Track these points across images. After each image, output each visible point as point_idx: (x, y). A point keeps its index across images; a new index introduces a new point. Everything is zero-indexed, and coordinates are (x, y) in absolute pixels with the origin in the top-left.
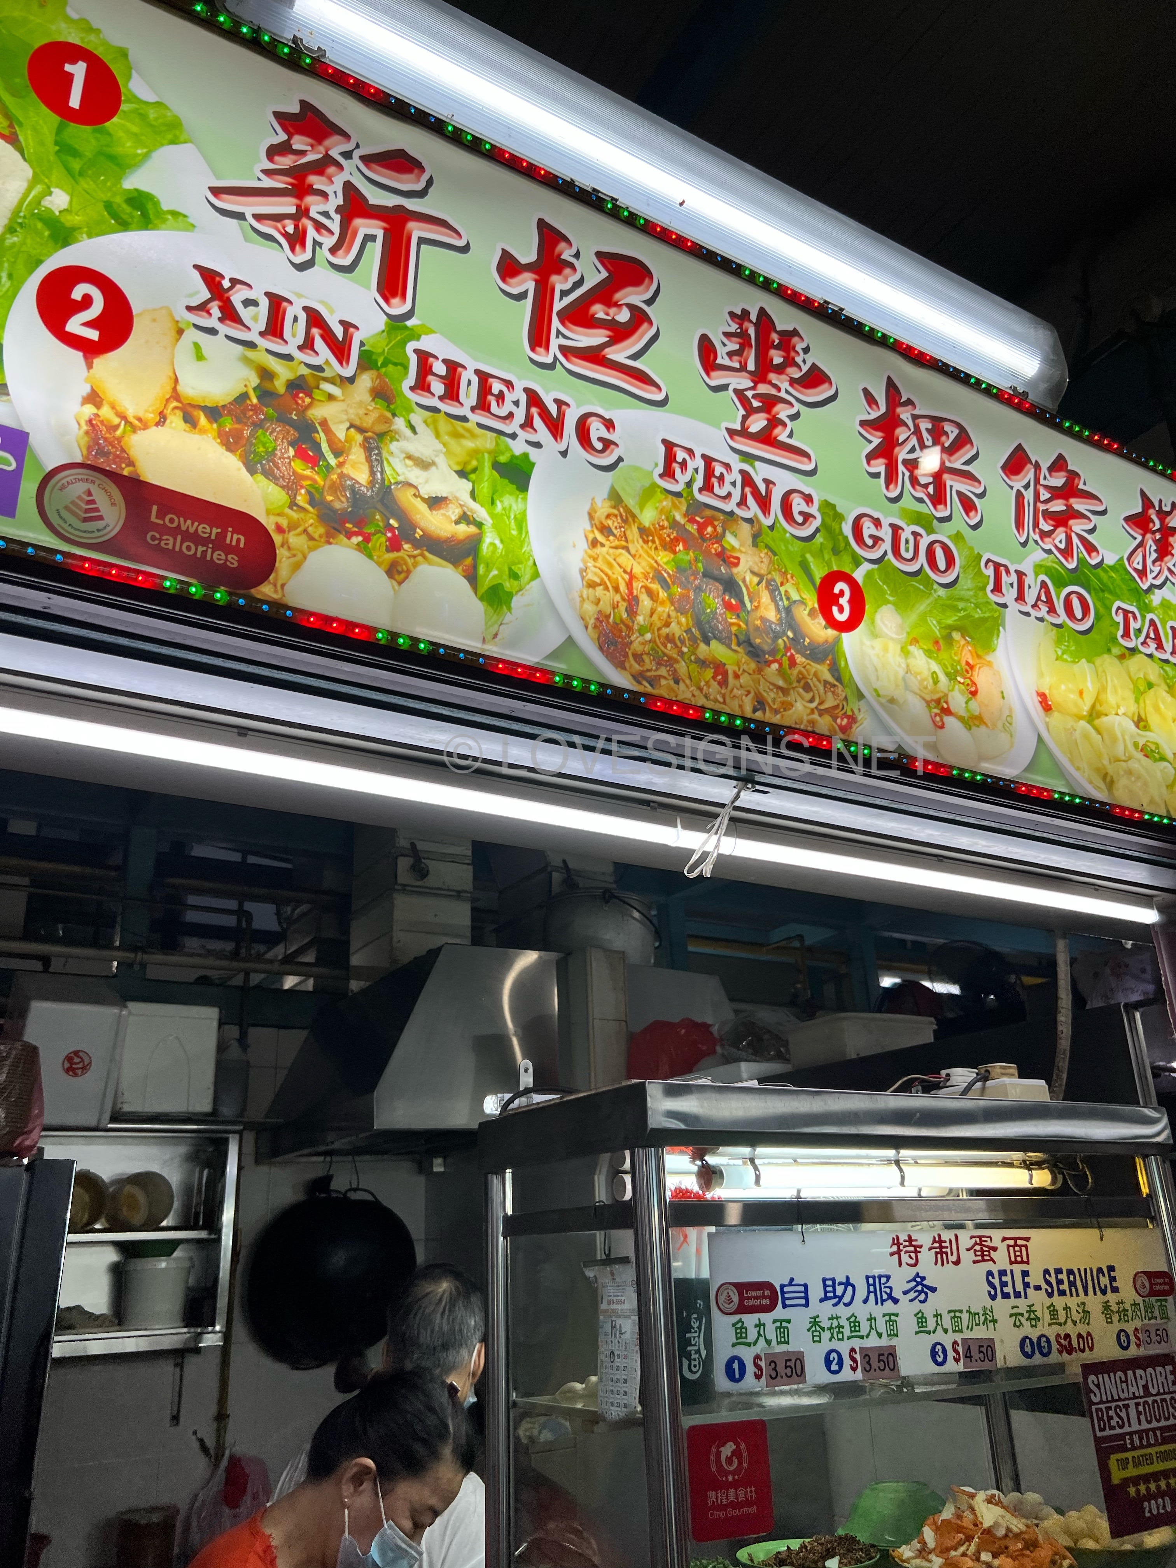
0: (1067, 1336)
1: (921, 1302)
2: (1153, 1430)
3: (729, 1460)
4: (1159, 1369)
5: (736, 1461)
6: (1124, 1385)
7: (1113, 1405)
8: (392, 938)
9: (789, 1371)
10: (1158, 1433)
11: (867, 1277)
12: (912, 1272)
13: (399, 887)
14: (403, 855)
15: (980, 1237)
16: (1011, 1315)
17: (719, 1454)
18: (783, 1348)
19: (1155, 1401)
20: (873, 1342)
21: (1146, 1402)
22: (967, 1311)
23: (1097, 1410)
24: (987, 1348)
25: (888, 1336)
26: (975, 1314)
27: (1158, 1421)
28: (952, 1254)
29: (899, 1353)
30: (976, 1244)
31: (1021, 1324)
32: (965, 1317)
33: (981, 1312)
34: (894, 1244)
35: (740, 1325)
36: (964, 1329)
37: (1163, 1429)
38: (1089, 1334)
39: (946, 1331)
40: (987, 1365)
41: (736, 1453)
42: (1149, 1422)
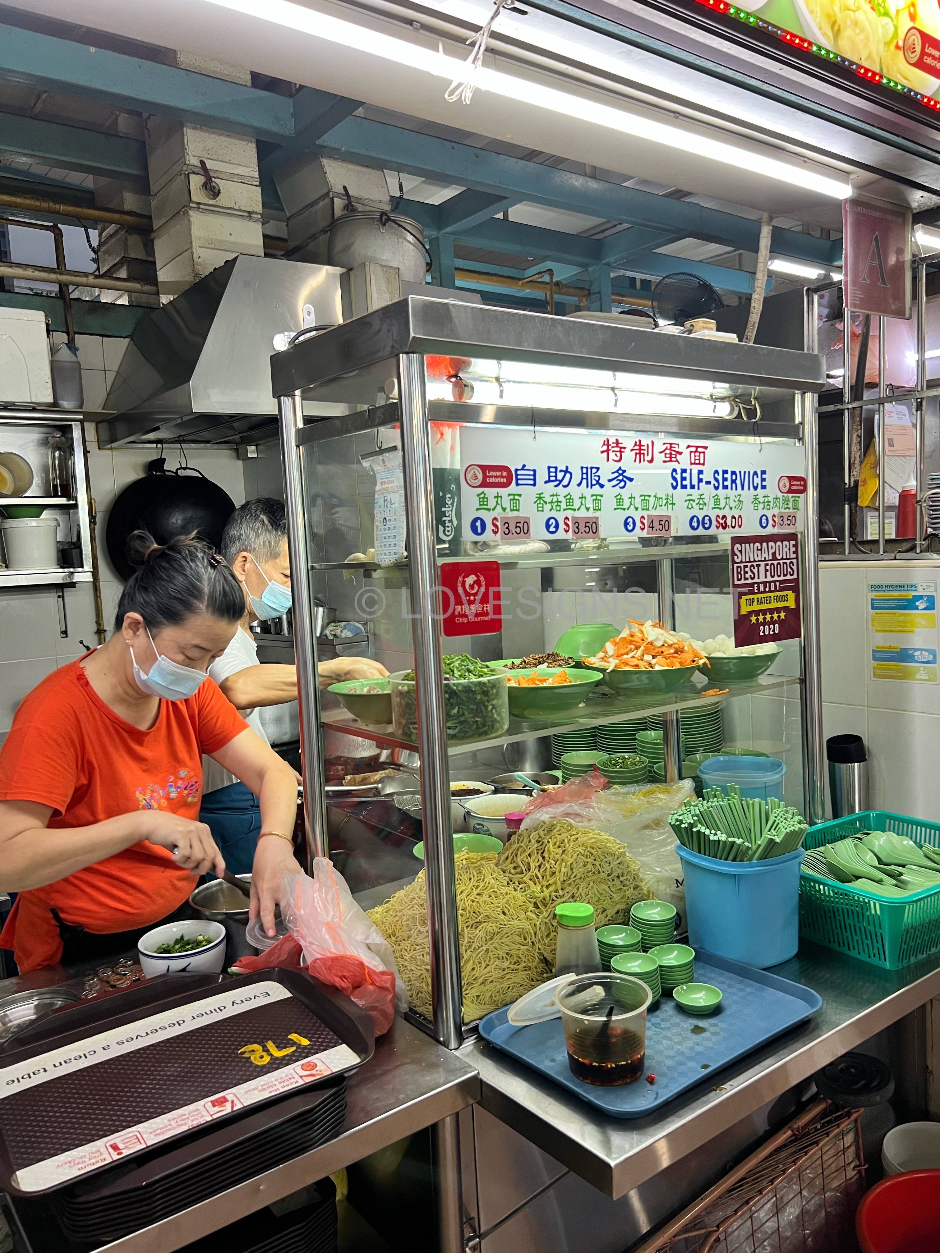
0: (724, 517)
1: (621, 488)
2: (775, 582)
3: (472, 587)
4: (785, 543)
5: (476, 587)
6: (759, 552)
7: (749, 564)
8: (192, 253)
9: (518, 530)
10: (778, 584)
11: (582, 468)
12: (617, 466)
13: (195, 205)
14: (194, 173)
15: (671, 444)
16: (686, 501)
17: (464, 583)
18: (515, 514)
19: (779, 564)
20: (582, 513)
21: (773, 564)
22: (655, 496)
23: (738, 567)
24: (665, 523)
25: (594, 510)
26: (660, 498)
27: (779, 576)
28: (648, 455)
29: (600, 523)
30: (667, 449)
31: (692, 507)
32: (652, 500)
33: (664, 497)
34: (604, 444)
35: (482, 496)
36: (650, 508)
37: (781, 582)
38: (740, 516)
39: (637, 509)
40: (663, 534)
41: (478, 582)
42: (773, 577)
